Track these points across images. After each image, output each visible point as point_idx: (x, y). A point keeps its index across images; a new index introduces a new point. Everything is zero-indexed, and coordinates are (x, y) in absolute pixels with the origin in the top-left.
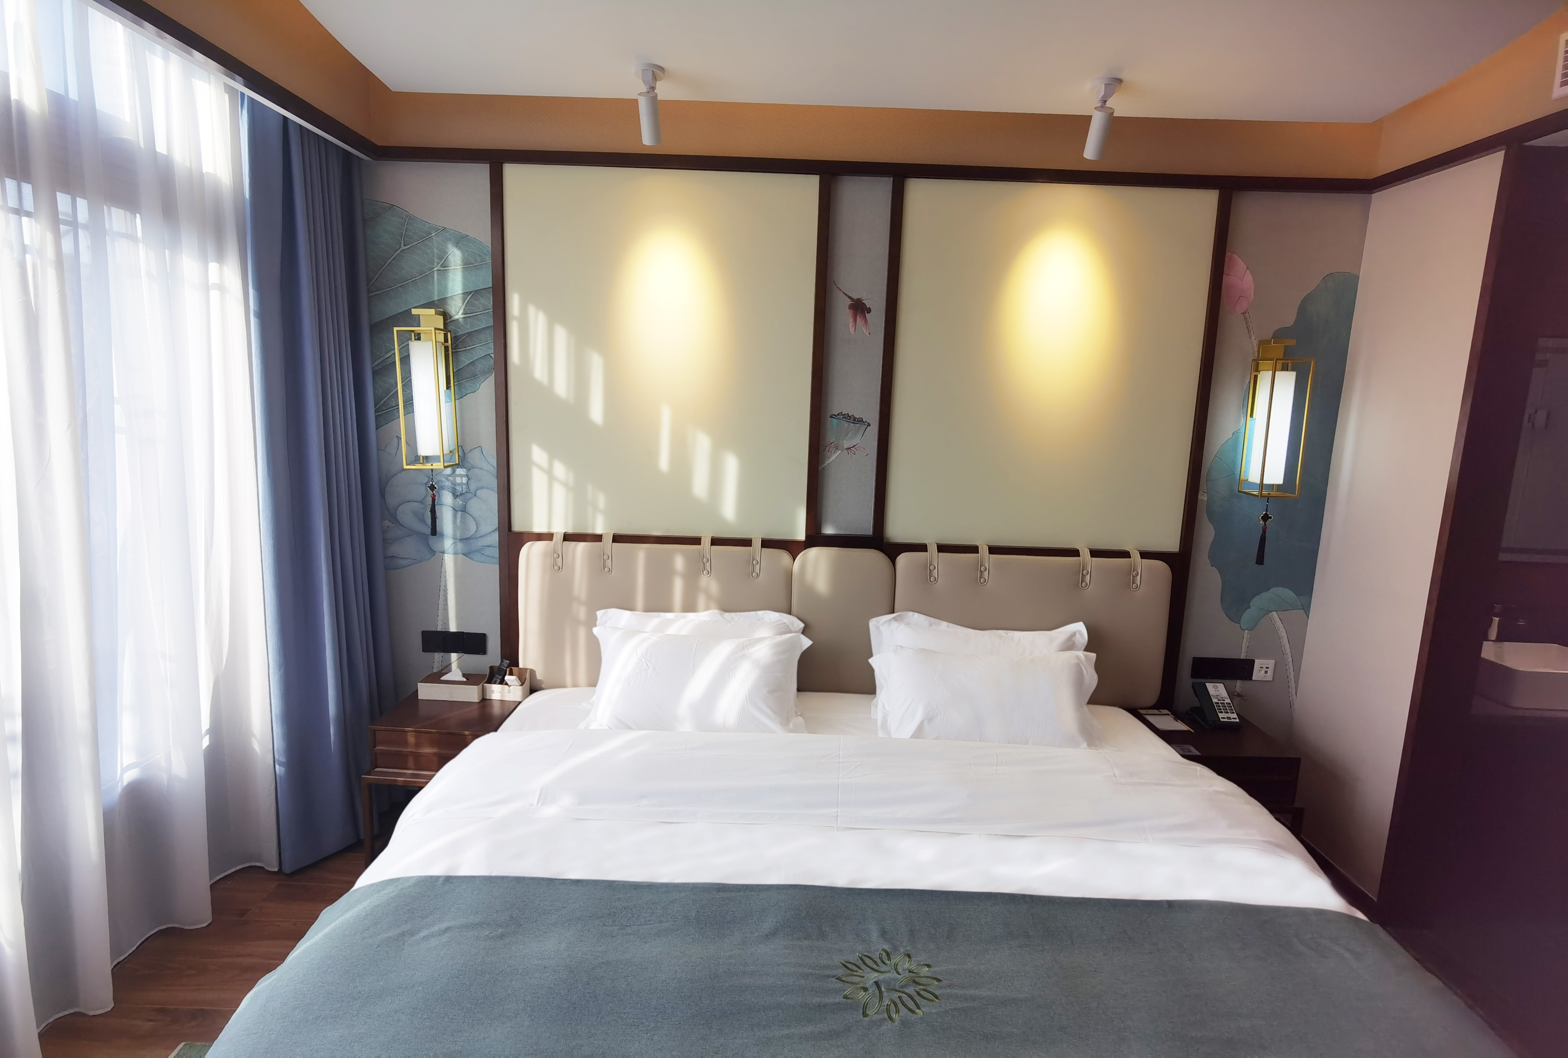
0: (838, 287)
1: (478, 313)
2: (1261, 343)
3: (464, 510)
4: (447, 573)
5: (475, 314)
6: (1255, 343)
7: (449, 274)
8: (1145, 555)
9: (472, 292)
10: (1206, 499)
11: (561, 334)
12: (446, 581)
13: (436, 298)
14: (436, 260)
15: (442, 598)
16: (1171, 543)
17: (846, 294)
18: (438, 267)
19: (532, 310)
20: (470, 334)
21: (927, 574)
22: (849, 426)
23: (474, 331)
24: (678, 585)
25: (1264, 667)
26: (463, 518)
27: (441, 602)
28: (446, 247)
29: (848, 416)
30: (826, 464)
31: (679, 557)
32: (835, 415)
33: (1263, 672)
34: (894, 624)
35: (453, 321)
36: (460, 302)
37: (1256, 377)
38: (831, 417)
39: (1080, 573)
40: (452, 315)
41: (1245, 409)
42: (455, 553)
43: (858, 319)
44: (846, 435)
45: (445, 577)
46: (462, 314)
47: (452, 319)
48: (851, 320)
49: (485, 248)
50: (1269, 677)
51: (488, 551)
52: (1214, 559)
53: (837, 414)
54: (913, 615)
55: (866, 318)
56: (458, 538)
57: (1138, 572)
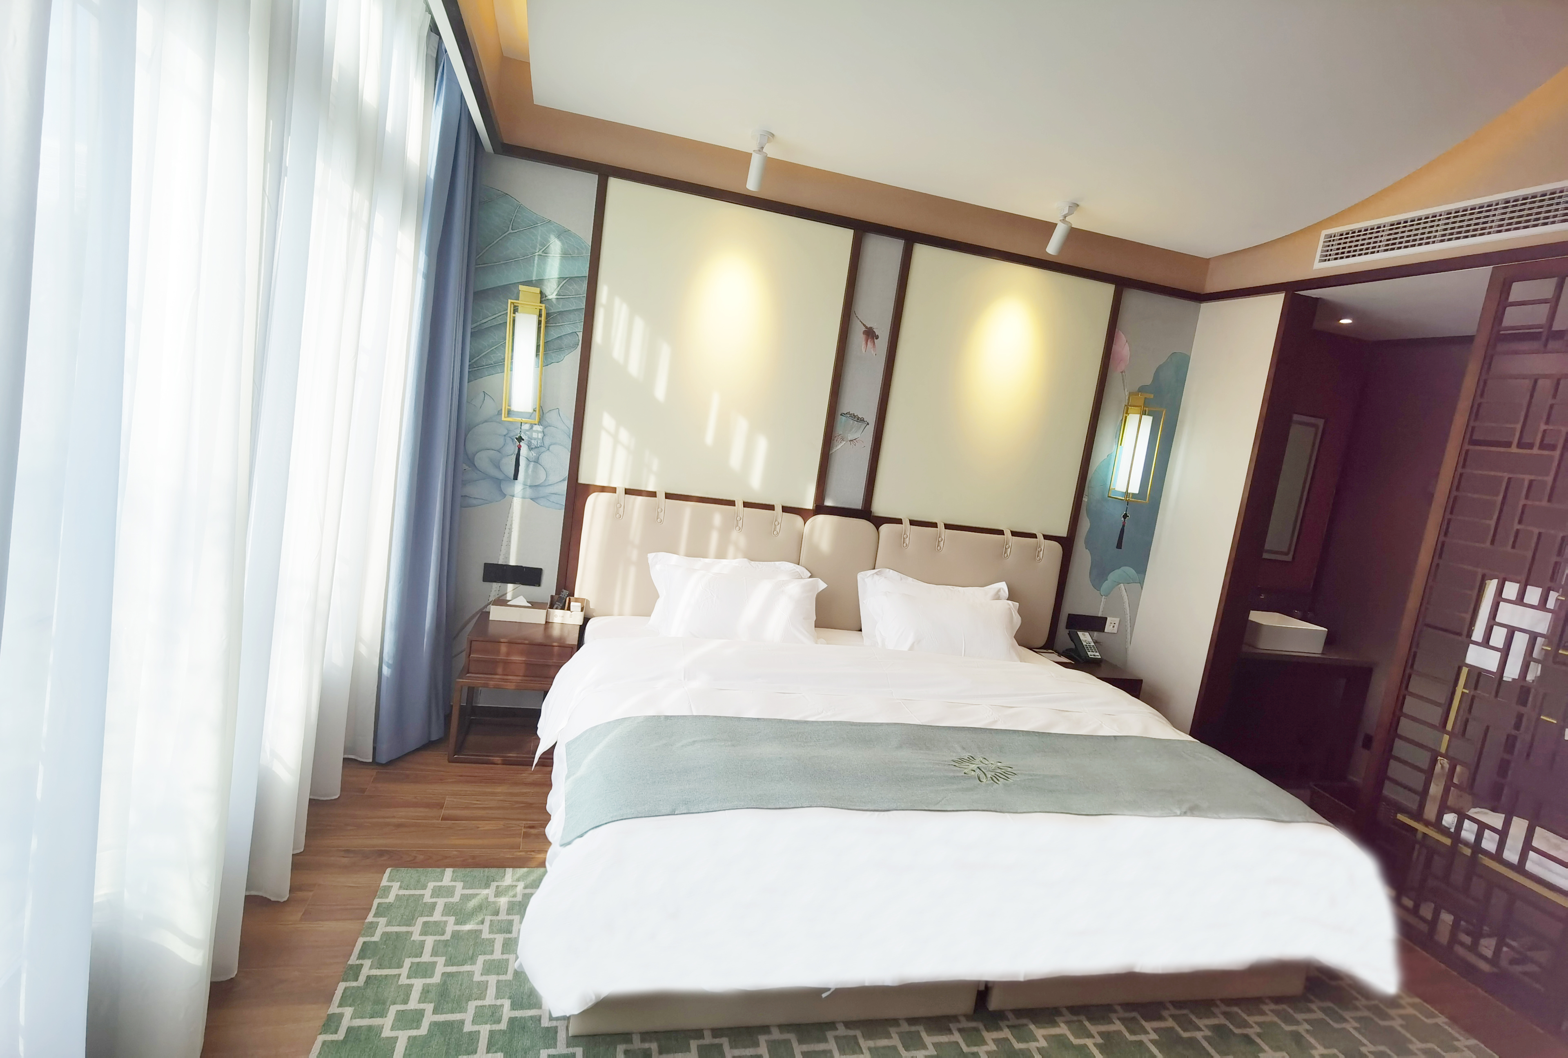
0: (857, 317)
1: (570, 297)
2: (1130, 394)
3: (537, 461)
4: (514, 514)
5: (567, 297)
6: (1127, 393)
7: (549, 260)
8: (1046, 537)
9: (567, 278)
10: (1086, 500)
11: (639, 324)
12: (512, 521)
13: (534, 278)
14: (538, 245)
15: (506, 535)
16: (1063, 532)
17: (862, 323)
18: (540, 253)
19: (617, 301)
20: (561, 313)
21: (902, 539)
22: (853, 423)
23: (564, 311)
24: (714, 537)
25: (1113, 623)
26: (535, 468)
27: (505, 539)
28: (549, 237)
29: (854, 415)
30: (834, 451)
31: (717, 513)
32: (844, 414)
33: (1112, 626)
34: (876, 577)
35: (548, 300)
36: (556, 285)
37: (1126, 417)
38: (841, 415)
39: (1005, 546)
40: (547, 295)
41: (1117, 440)
42: (524, 498)
43: (869, 343)
44: (851, 430)
45: (512, 517)
46: (557, 295)
47: (547, 298)
48: (864, 342)
49: (583, 243)
50: (1115, 630)
51: (553, 498)
52: (1088, 544)
53: (845, 413)
54: (889, 571)
55: (874, 342)
56: (529, 484)
57: (1041, 549)
